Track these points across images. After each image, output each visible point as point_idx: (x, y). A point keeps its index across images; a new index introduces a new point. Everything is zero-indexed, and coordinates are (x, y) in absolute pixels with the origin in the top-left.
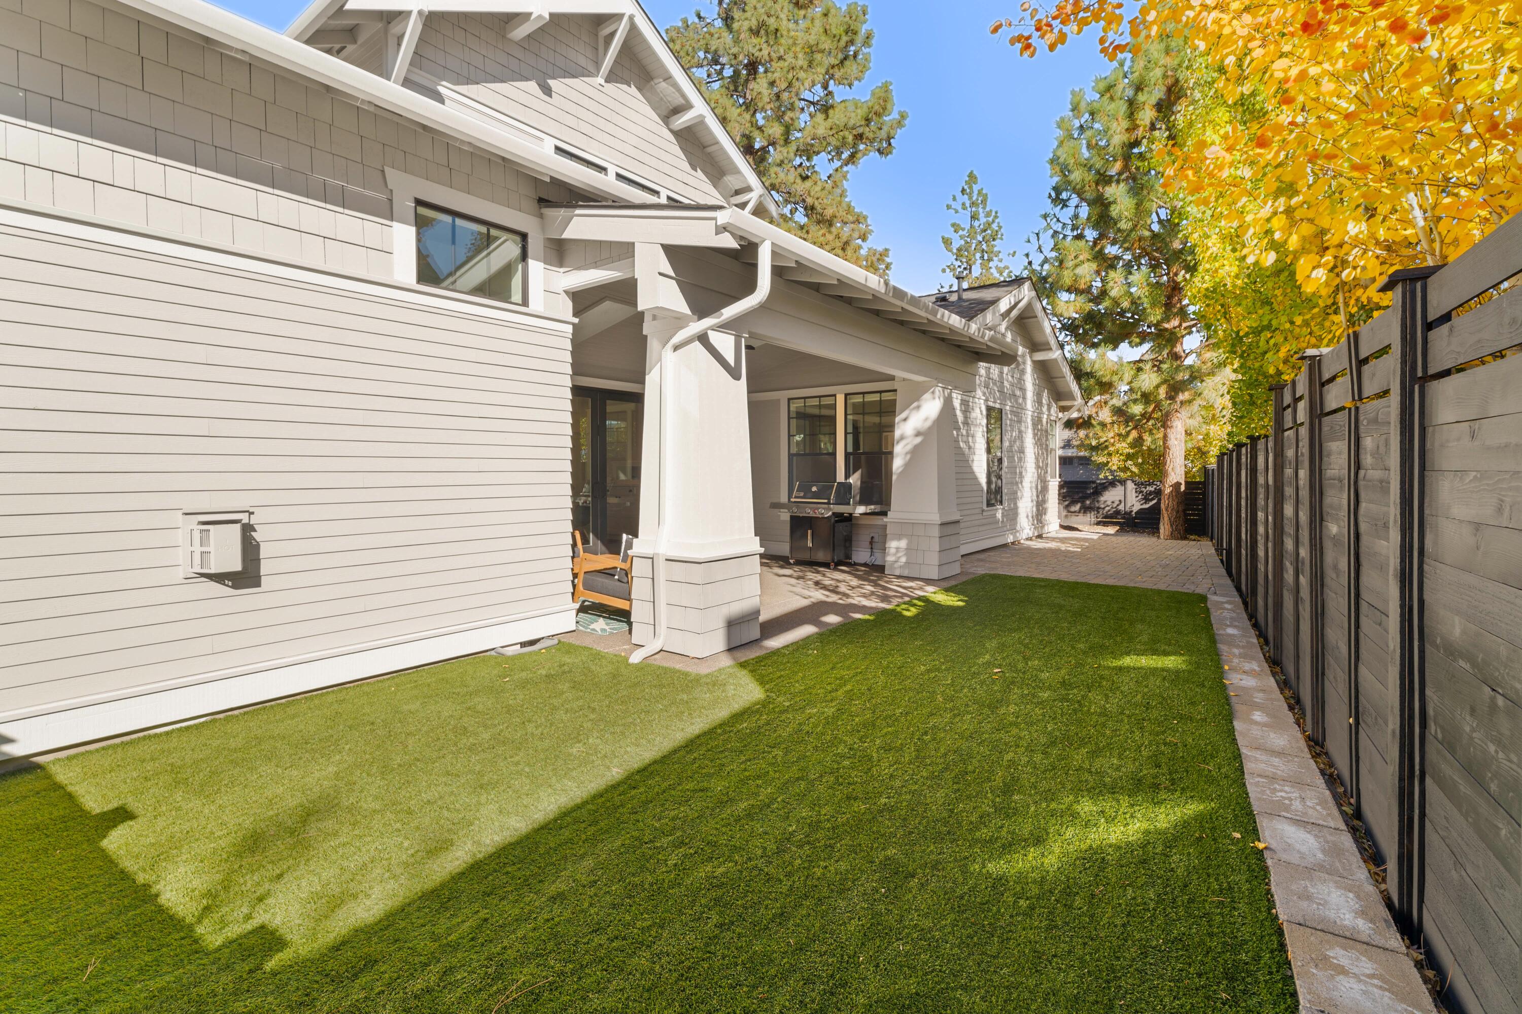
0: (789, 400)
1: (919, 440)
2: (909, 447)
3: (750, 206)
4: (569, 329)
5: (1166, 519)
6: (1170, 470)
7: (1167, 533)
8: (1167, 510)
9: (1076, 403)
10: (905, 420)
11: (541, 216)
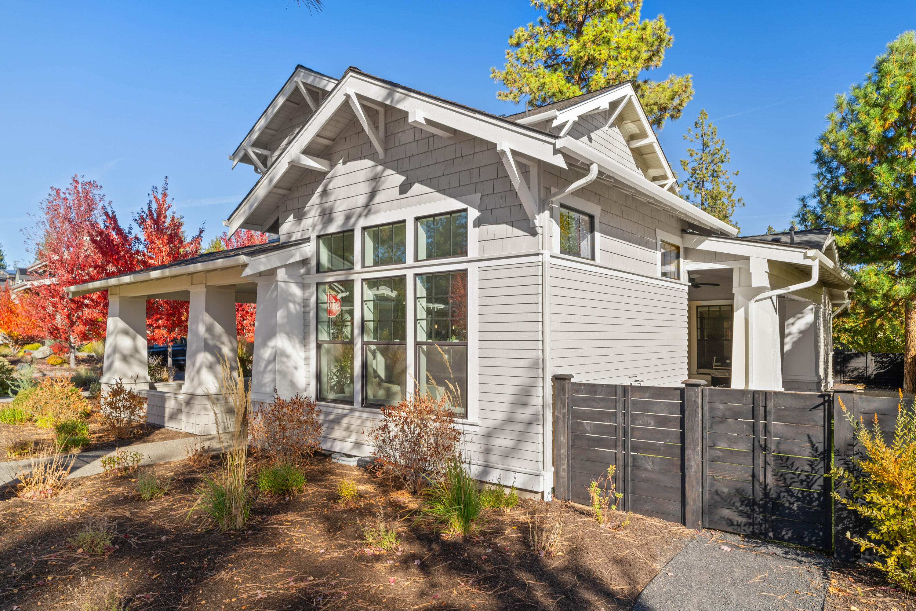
0: (697, 307)
1: (801, 335)
2: (794, 339)
3: (667, 187)
4: (687, 288)
5: (908, 380)
6: (911, 346)
7: (909, 389)
8: (909, 373)
9: (845, 302)
10: (793, 324)
11: (682, 237)
